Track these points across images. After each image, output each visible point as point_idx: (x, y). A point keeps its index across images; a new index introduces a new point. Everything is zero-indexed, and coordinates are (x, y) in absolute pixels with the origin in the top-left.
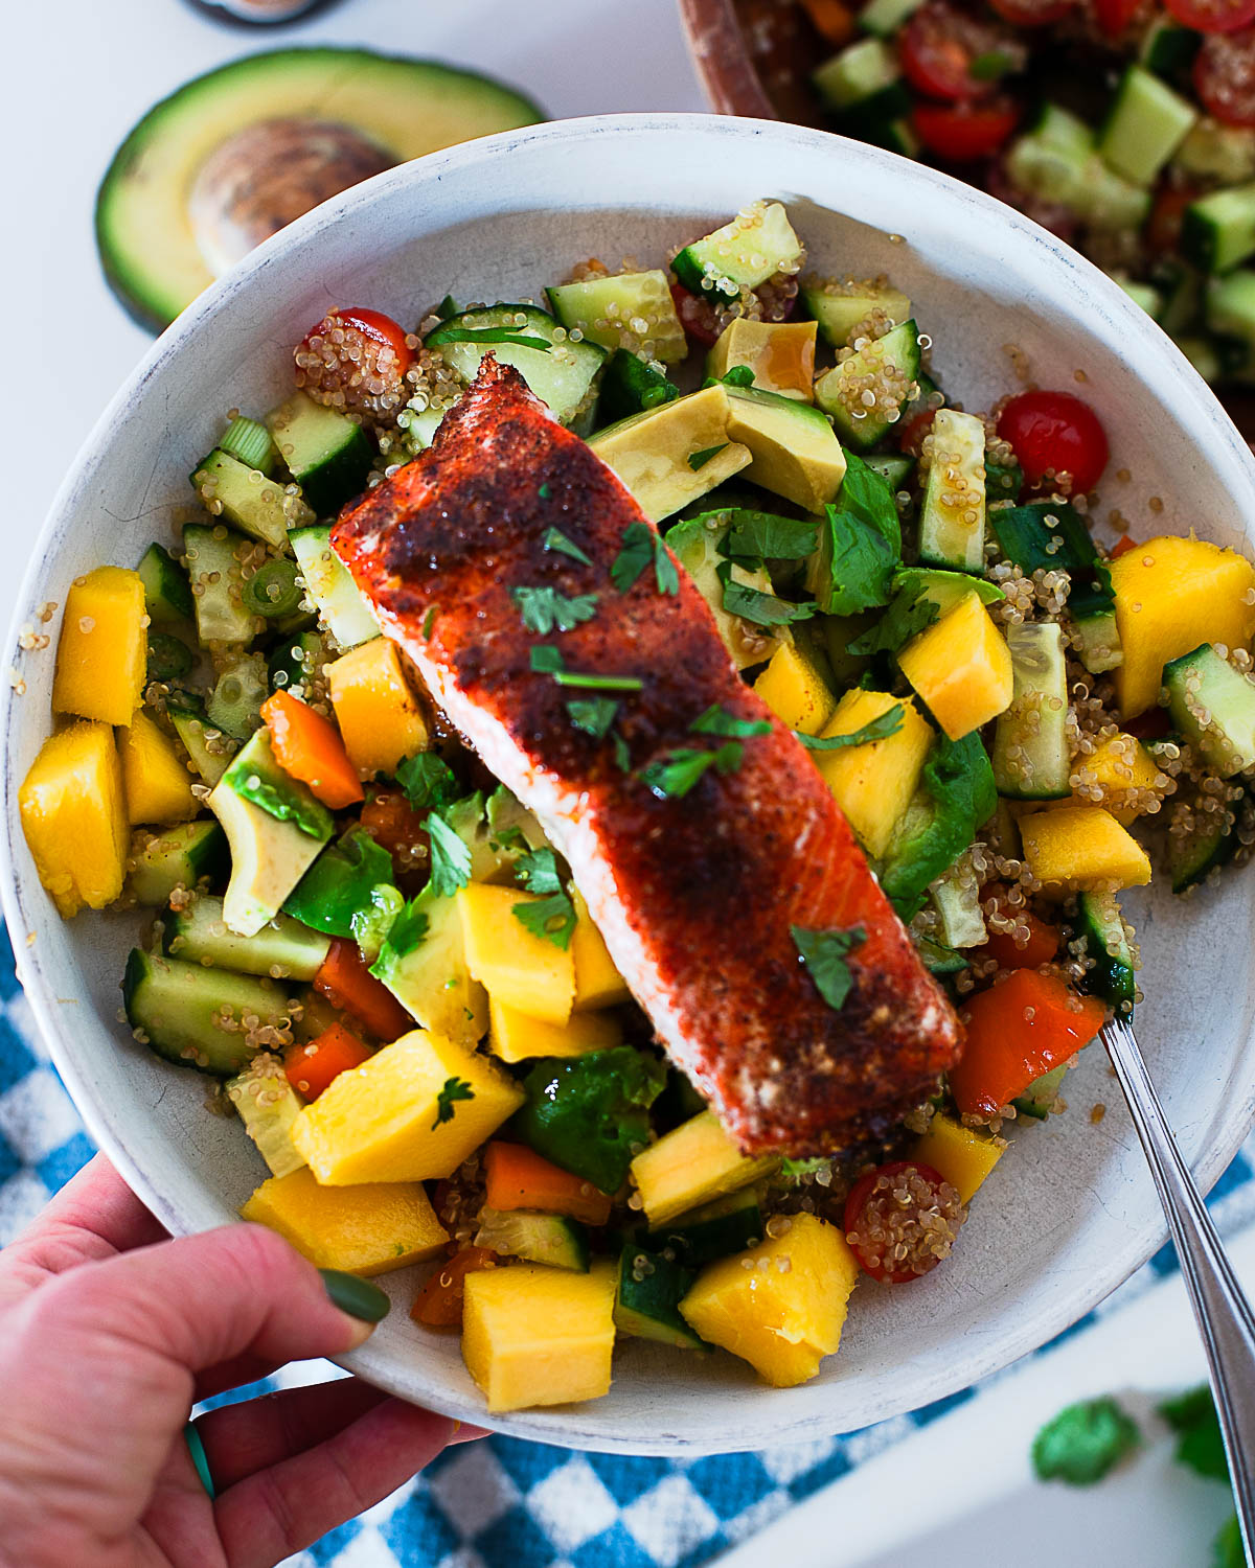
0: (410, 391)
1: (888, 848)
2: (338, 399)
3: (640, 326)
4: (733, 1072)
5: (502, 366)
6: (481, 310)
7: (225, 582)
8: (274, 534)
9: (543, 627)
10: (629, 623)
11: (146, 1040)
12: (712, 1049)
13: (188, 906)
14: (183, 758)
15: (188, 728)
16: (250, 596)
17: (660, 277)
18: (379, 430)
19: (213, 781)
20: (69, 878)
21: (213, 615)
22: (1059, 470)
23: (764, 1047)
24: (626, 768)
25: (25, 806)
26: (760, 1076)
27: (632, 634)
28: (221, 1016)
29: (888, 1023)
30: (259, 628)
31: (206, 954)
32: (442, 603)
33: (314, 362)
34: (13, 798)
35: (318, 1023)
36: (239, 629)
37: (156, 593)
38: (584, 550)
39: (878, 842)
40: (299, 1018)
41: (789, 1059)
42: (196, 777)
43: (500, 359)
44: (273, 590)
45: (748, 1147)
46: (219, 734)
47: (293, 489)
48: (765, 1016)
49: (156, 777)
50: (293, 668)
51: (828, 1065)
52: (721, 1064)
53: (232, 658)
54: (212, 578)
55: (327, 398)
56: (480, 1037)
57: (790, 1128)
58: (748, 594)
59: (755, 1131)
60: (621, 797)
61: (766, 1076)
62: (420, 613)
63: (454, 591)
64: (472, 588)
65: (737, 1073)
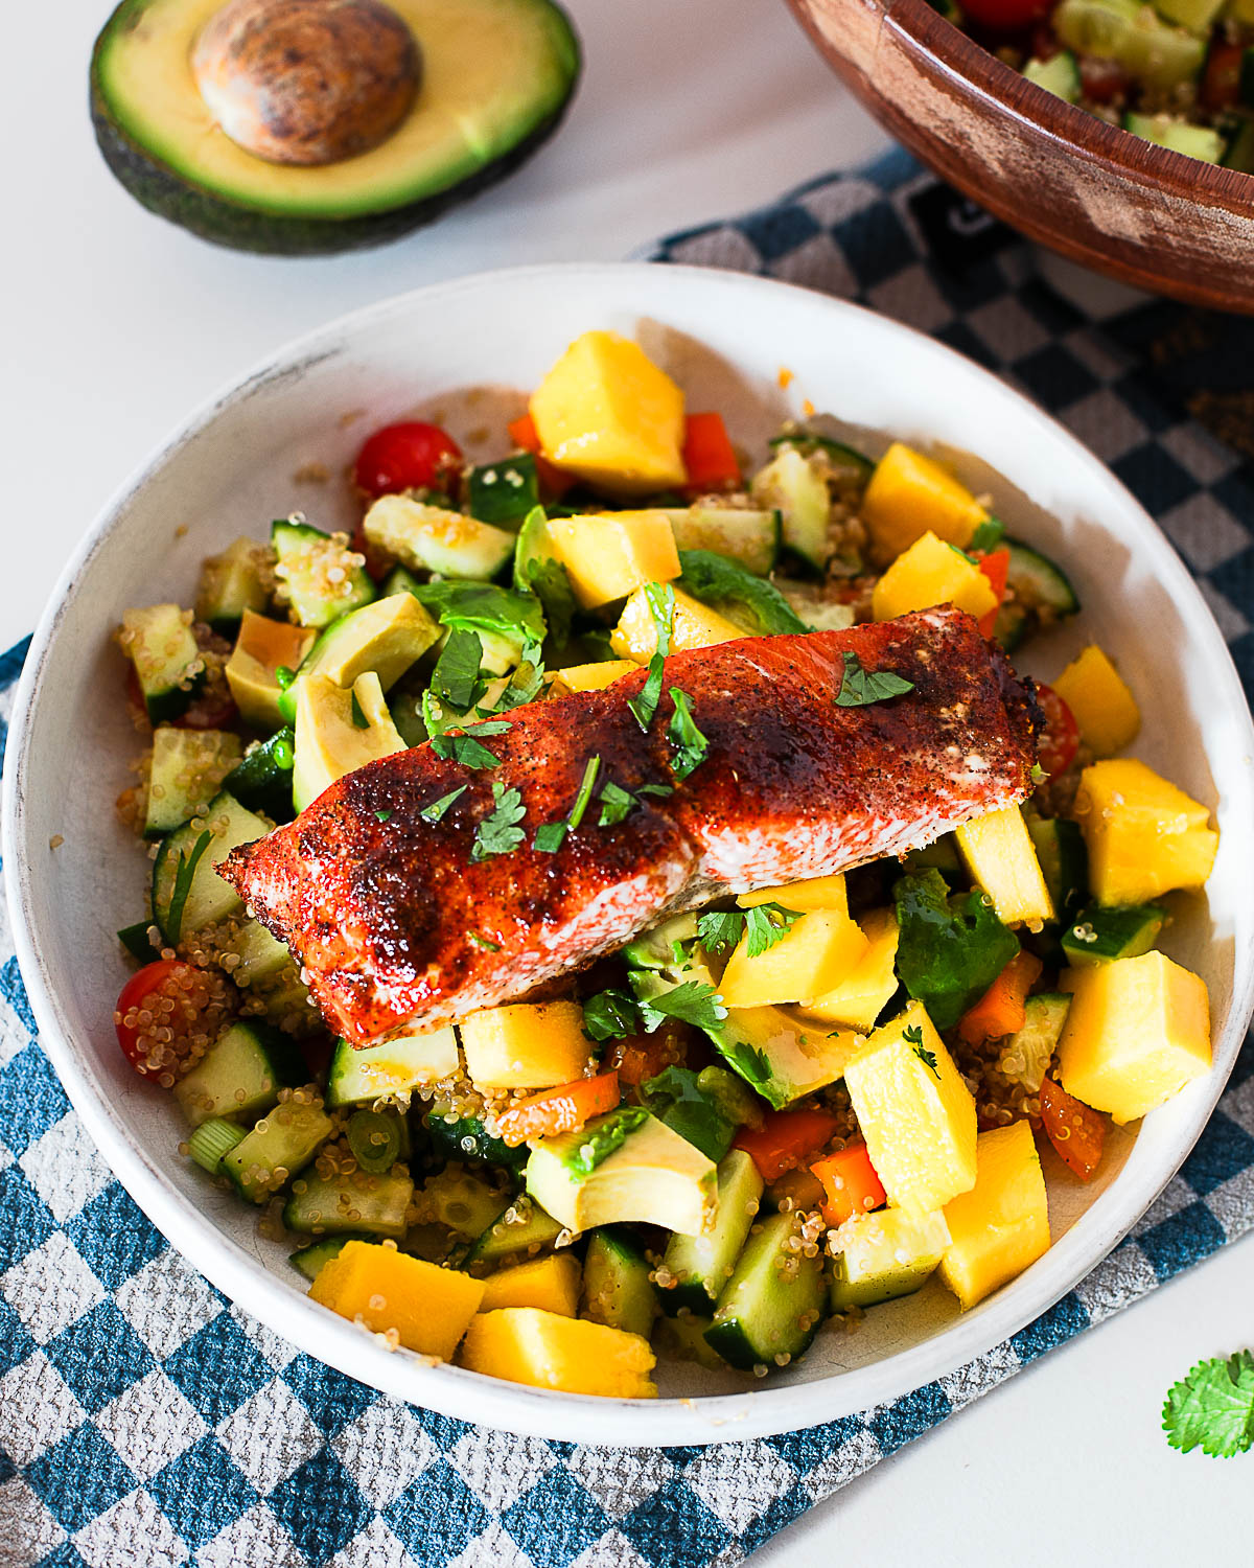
0: (217, 969)
2: (201, 1040)
3: (207, 758)
4: (952, 785)
5: (231, 857)
6: (153, 888)
7: (350, 1193)
8: (322, 1126)
9: (519, 835)
10: (532, 762)
11: (789, 1356)
12: (928, 797)
13: (675, 1273)
14: (523, 1255)
15: (500, 1239)
16: (368, 1175)
17: (163, 734)
18: (244, 1008)
19: (556, 1226)
20: (626, 1376)
21: (379, 1210)
22: (438, 459)
23: (934, 756)
24: (669, 790)
25: (553, 1384)
26: (959, 764)
27: (543, 762)
28: (783, 1270)
29: (932, 652)
30: (404, 1169)
31: (723, 1270)
32: (468, 928)
33: (159, 1052)
36: (400, 1190)
38: (448, 792)
40: (798, 1204)
41: (948, 738)
42: (547, 1245)
43: (223, 858)
44: (377, 1139)
46: (511, 1211)
47: (284, 1094)
48: (907, 747)
50: (463, 1127)
51: (960, 708)
52: (943, 793)
53: (426, 1205)
54: (344, 1202)
55: (198, 1051)
56: (854, 1031)
57: (1008, 755)
58: (506, 699)
59: (1008, 782)
60: (696, 800)
61: (961, 760)
62: (471, 949)
63: (459, 914)
64: (460, 897)
65: (954, 783)
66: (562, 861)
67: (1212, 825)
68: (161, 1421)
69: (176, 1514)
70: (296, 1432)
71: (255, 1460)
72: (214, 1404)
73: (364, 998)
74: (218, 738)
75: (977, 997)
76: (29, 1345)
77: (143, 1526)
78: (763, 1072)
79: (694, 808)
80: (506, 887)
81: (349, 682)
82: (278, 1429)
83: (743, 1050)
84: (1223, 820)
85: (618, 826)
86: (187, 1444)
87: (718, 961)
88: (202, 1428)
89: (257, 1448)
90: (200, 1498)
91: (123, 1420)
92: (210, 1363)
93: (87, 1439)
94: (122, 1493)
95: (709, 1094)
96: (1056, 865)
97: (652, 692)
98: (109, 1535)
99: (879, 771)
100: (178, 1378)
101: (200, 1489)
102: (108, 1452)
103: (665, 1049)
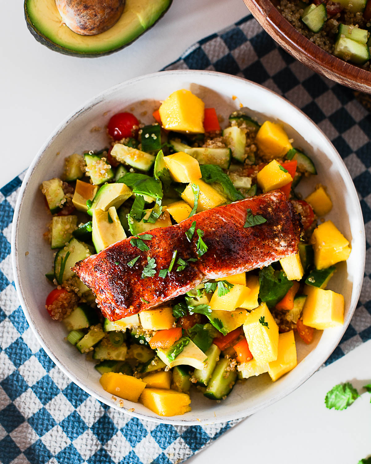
0: (73, 291)
1: (225, 197)
2: (69, 310)
3: (68, 227)
4: (276, 251)
5: (75, 266)
6: (54, 268)
7: (110, 351)
8: (102, 335)
9: (155, 272)
10: (158, 250)
11: (226, 396)
12: (269, 254)
13: (196, 379)
14: (157, 372)
15: (149, 368)
16: (116, 345)
17: (55, 218)
18: (80, 302)
19: (165, 365)
20: (183, 407)
21: (118, 356)
22: (132, 128)
23: (271, 242)
24: (196, 260)
25: (164, 415)
26: (278, 244)
27: (161, 250)
28: (225, 376)
29: (272, 209)
30: (125, 344)
31: (209, 376)
32: (141, 297)
33: (58, 315)
34: (161, 417)
35: (231, 352)
36: (124, 350)
37: (110, 369)
38: (135, 257)
39: (223, 199)
40: (230, 356)
41: (276, 236)
42: (163, 370)
44: (117, 339)
45: (295, 252)
46: (153, 361)
47: (92, 328)
48: (264, 239)
49: (161, 379)
50: (140, 338)
51: (279, 227)
52: (273, 253)
53: (131, 353)
54: (109, 354)
55: (68, 313)
56: (247, 311)
57: (292, 240)
58: (152, 216)
59: (292, 249)
60: (204, 263)
61: (279, 243)
62: (141, 302)
63: (138, 293)
64: (139, 288)
65: (276, 250)
66: (166, 280)
67: (350, 246)
68: (62, 407)
69: (67, 432)
70: (98, 410)
71: (87, 418)
72: (76, 403)
73: (113, 312)
74: (71, 218)
75: (281, 299)
76: (27, 387)
77: (59, 435)
78: (221, 326)
79: (203, 265)
80: (151, 286)
81: (107, 209)
82: (93, 409)
83: (216, 320)
84: (353, 244)
85: (182, 272)
86: (69, 413)
87: (210, 295)
88: (73, 409)
89: (87, 415)
90: (73, 428)
91: (52, 407)
92: (75, 391)
93: (43, 412)
94: (53, 426)
95: (207, 331)
96: (305, 259)
97: (192, 230)
98: (50, 438)
99: (256, 248)
100: (66, 395)
101: (73, 426)
102: (49, 415)
103: (195, 319)
